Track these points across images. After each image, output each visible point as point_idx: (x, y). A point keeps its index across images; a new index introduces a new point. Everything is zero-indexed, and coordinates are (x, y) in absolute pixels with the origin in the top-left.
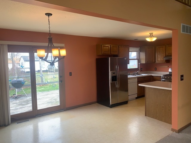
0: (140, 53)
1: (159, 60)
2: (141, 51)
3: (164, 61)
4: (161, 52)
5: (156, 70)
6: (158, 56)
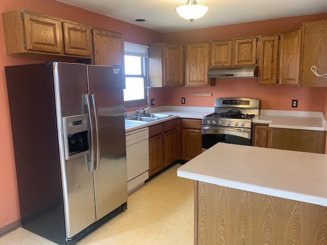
0: (150, 60)
1: (195, 79)
2: (150, 54)
3: (206, 80)
4: (198, 60)
5: (184, 103)
6: (192, 69)
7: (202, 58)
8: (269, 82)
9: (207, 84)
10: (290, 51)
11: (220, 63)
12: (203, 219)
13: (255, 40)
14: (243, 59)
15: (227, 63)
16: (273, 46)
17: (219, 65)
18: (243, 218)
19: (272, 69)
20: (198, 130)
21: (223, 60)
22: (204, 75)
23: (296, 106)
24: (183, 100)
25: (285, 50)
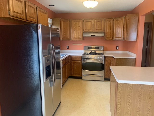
0: (53, 26)
1: (75, 37)
2: (53, 24)
4: (77, 28)
5: (68, 49)
6: (74, 32)
7: (79, 27)
8: (109, 39)
9: (81, 39)
10: (118, 26)
11: (88, 29)
12: (119, 102)
13: (103, 20)
14: (98, 28)
15: (91, 30)
16: (111, 23)
17: (87, 31)
18: (139, 98)
19: (111, 33)
20: (80, 61)
21: (89, 28)
22: (80, 35)
23: (118, 49)
24: (68, 47)
25: (116, 25)
